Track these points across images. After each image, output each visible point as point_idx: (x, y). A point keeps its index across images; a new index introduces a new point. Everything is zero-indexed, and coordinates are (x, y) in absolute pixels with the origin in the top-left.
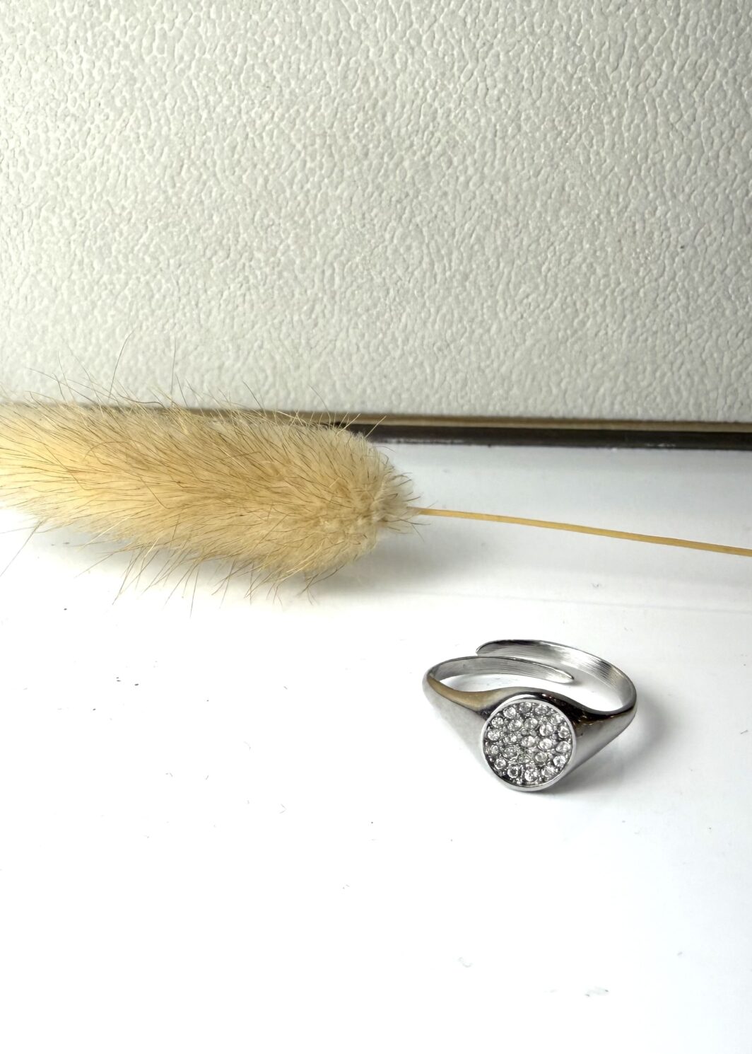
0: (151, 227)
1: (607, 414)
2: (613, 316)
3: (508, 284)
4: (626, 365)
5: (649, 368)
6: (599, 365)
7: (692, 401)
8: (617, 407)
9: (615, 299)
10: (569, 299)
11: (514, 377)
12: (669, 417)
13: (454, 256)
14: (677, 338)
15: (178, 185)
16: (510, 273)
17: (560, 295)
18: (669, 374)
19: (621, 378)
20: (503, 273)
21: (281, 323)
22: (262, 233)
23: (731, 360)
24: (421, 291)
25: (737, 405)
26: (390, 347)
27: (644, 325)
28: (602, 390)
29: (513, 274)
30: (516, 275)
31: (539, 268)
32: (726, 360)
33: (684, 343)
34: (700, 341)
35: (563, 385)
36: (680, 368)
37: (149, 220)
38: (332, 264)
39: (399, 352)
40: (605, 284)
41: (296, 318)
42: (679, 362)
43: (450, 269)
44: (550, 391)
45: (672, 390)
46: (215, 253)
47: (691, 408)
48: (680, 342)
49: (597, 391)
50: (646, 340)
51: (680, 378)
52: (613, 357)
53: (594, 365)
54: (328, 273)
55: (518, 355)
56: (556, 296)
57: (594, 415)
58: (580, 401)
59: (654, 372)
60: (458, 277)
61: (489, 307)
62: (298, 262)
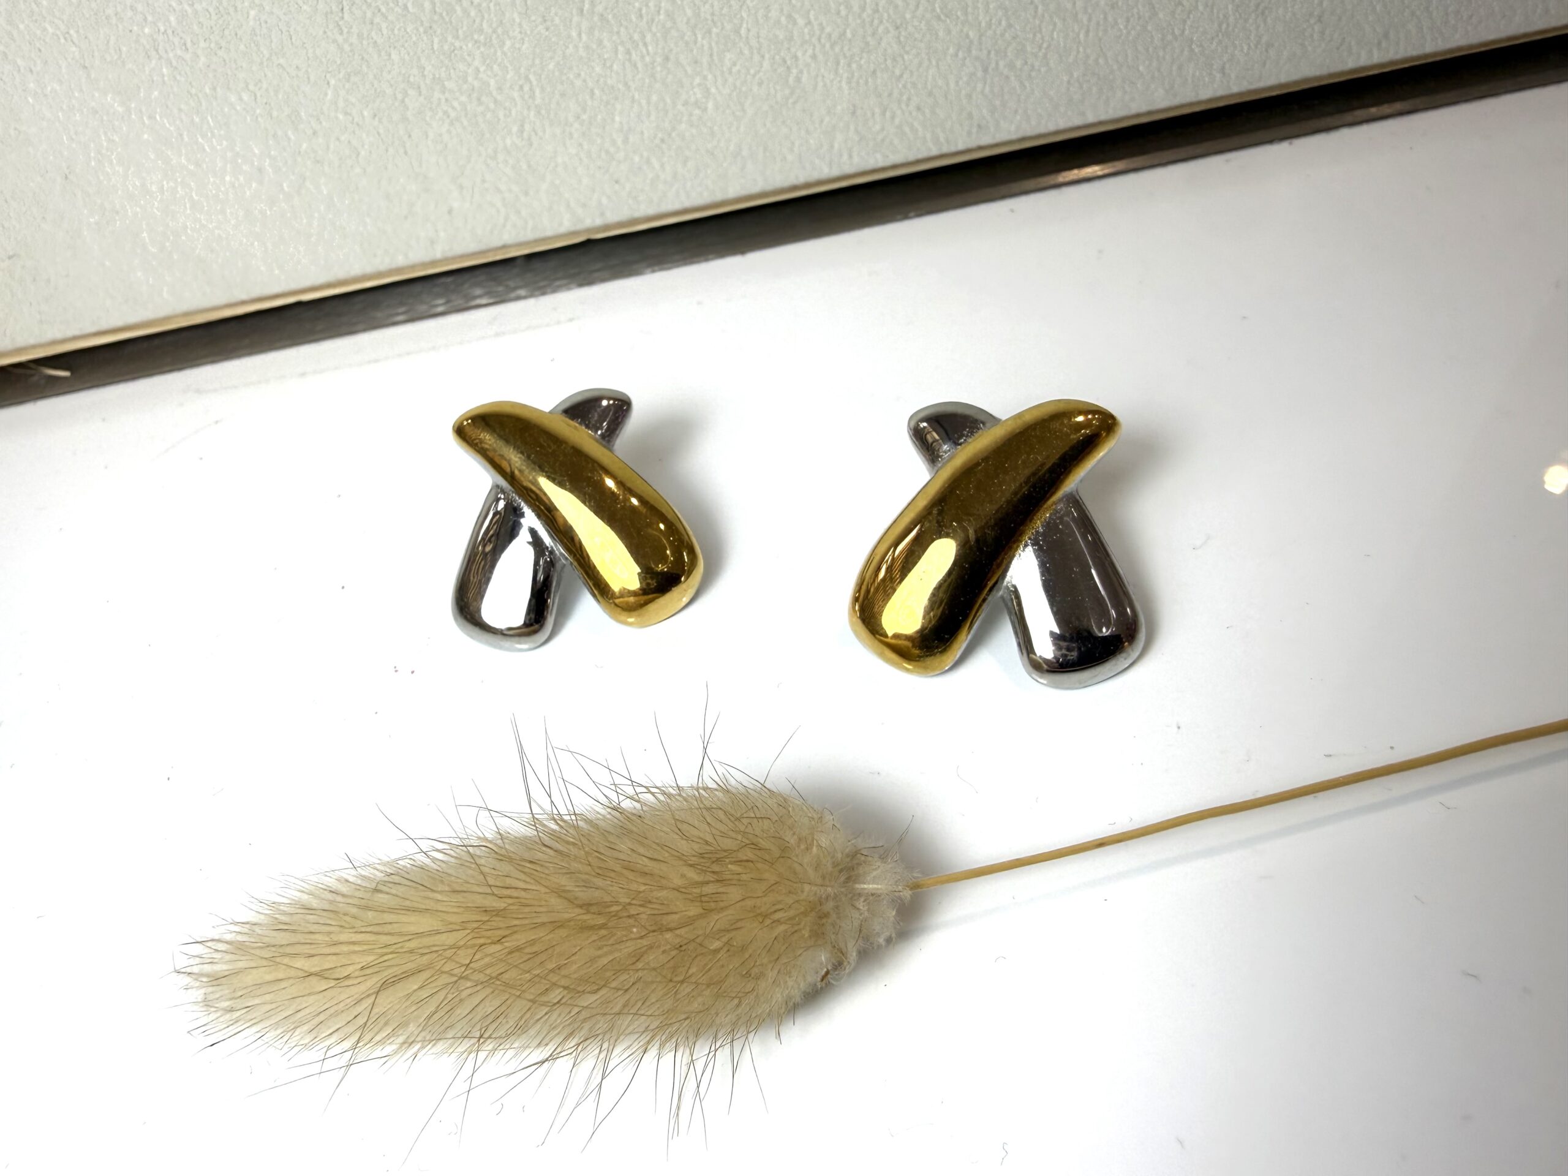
0: (333, 82)
1: (848, 169)
2: (826, 64)
3: (711, 55)
4: (854, 113)
5: (877, 110)
6: (827, 119)
7: (929, 136)
8: (856, 160)
9: (824, 46)
10: (777, 57)
11: (745, 153)
12: (912, 157)
13: (649, 38)
14: (897, 72)
15: (345, 30)
16: (710, 44)
17: (767, 56)
18: (899, 112)
19: (852, 127)
20: (703, 46)
21: (495, 152)
22: (446, 62)
23: (957, 82)
24: (626, 84)
25: (974, 130)
26: (612, 150)
27: (860, 67)
28: (836, 146)
29: (713, 44)
30: (717, 43)
31: (737, 31)
32: (952, 85)
33: (905, 76)
34: (921, 70)
35: (796, 149)
36: (907, 105)
37: (328, 76)
38: (527, 78)
39: (621, 155)
40: (809, 34)
41: (508, 142)
42: (905, 98)
43: (648, 53)
44: (784, 159)
45: (907, 129)
46: (406, 94)
47: (930, 145)
48: (901, 76)
49: (832, 147)
50: (867, 82)
51: (910, 113)
52: (839, 108)
53: (822, 121)
54: (526, 88)
55: (742, 129)
56: (763, 57)
57: (835, 172)
58: (817, 161)
59: (883, 113)
60: (659, 60)
61: (699, 85)
62: (492, 82)
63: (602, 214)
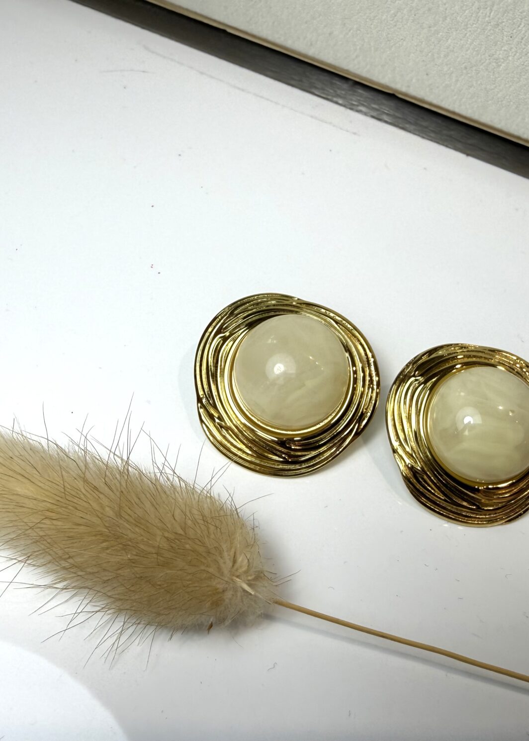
24: (466, 25)
39: (439, 62)
43: (489, 17)
60: (492, 23)
63: (409, 87)
